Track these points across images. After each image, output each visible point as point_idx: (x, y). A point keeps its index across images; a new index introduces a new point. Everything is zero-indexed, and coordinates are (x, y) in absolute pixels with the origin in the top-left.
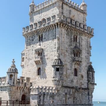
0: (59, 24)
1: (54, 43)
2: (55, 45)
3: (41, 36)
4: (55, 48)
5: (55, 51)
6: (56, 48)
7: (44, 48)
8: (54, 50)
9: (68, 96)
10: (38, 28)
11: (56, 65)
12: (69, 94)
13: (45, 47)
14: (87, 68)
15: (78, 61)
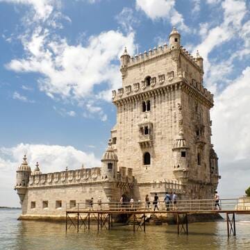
0: (181, 84)
1: (173, 114)
2: (175, 118)
3: (146, 104)
4: (175, 122)
5: (175, 126)
6: (178, 122)
7: (153, 122)
8: (174, 124)
9: (194, 194)
10: (142, 91)
11: (182, 148)
12: (195, 192)
13: (157, 121)
14: (209, 153)
15: (202, 142)
